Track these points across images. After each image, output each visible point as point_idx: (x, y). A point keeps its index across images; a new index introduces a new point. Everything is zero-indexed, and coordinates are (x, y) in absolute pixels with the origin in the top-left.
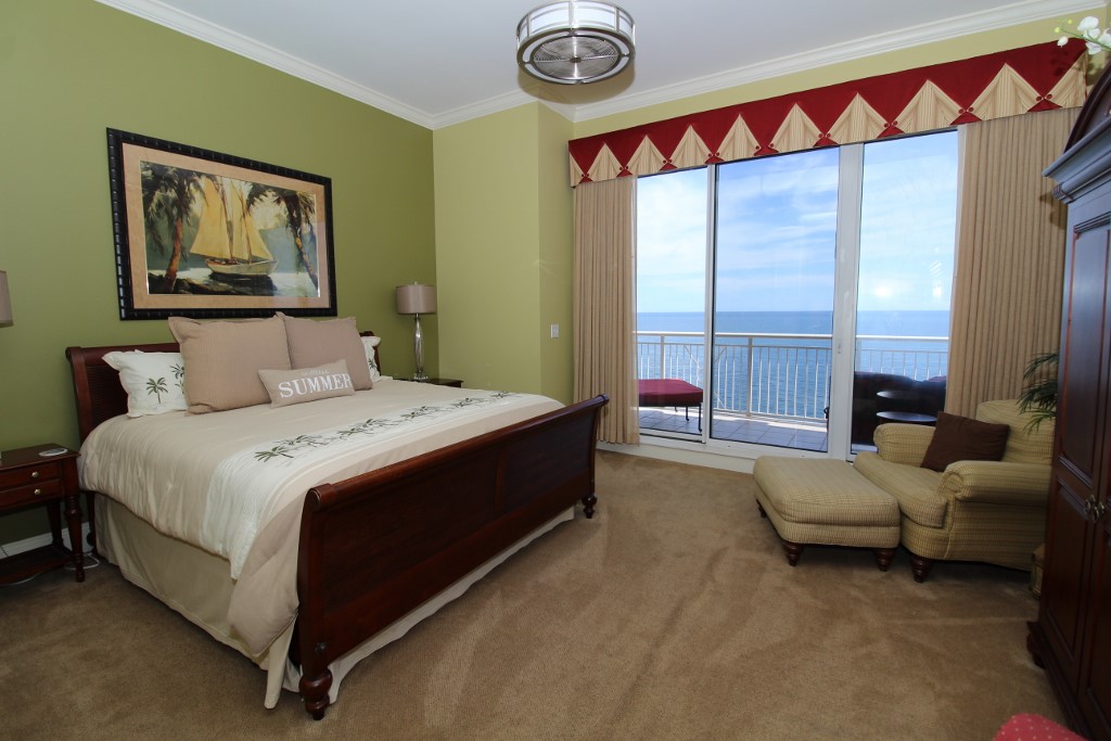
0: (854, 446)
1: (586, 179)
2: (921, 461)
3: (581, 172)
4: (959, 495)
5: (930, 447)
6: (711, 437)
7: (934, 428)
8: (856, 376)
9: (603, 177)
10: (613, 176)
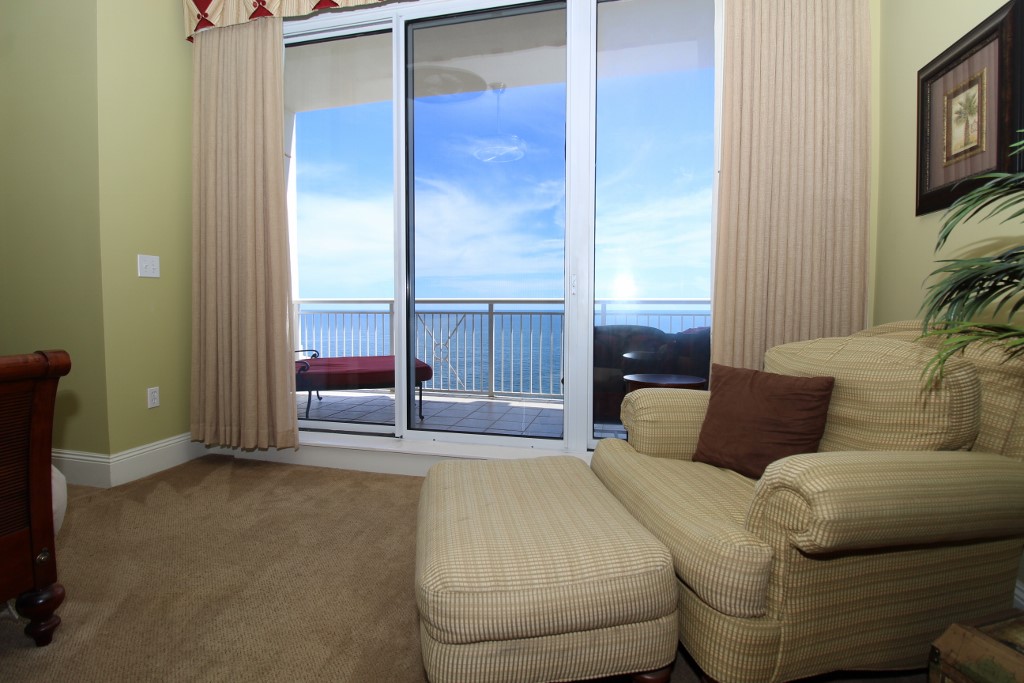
0: (598, 426)
1: (204, 22)
2: (692, 449)
3: (197, 11)
4: (802, 540)
5: (705, 425)
6: (409, 428)
7: (707, 394)
8: (597, 331)
9: (231, 20)
10: (244, 18)
